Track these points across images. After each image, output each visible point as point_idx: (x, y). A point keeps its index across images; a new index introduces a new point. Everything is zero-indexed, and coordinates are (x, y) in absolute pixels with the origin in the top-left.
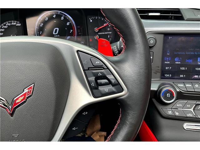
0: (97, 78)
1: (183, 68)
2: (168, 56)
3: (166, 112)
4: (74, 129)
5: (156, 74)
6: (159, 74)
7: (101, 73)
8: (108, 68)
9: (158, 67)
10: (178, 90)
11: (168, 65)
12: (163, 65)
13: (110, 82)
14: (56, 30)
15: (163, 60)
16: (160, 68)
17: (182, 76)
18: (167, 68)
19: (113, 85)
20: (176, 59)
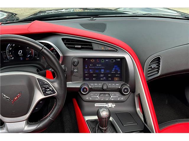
0: (46, 89)
1: (94, 75)
2: (86, 69)
3: (86, 98)
4: (36, 109)
5: (80, 78)
6: (82, 79)
7: (47, 87)
8: (50, 85)
9: (81, 75)
10: (90, 87)
11: (86, 73)
12: (84, 74)
13: (50, 90)
14: (20, 52)
15: (84, 71)
16: (82, 76)
17: (94, 79)
18: (86, 75)
19: (52, 91)
20: (91, 70)
